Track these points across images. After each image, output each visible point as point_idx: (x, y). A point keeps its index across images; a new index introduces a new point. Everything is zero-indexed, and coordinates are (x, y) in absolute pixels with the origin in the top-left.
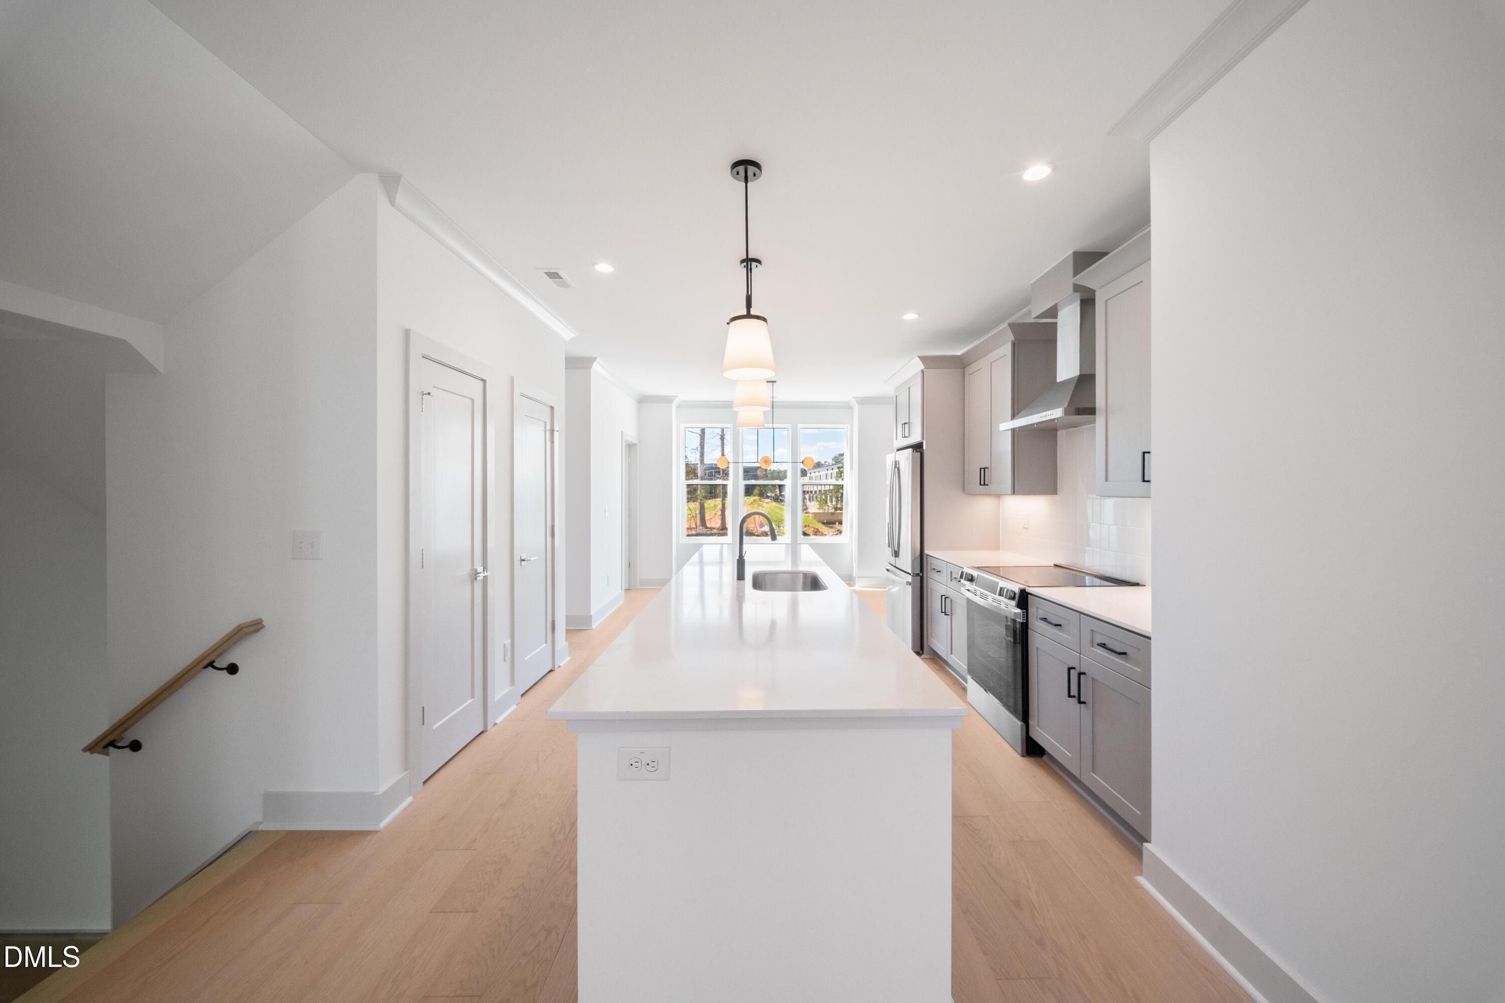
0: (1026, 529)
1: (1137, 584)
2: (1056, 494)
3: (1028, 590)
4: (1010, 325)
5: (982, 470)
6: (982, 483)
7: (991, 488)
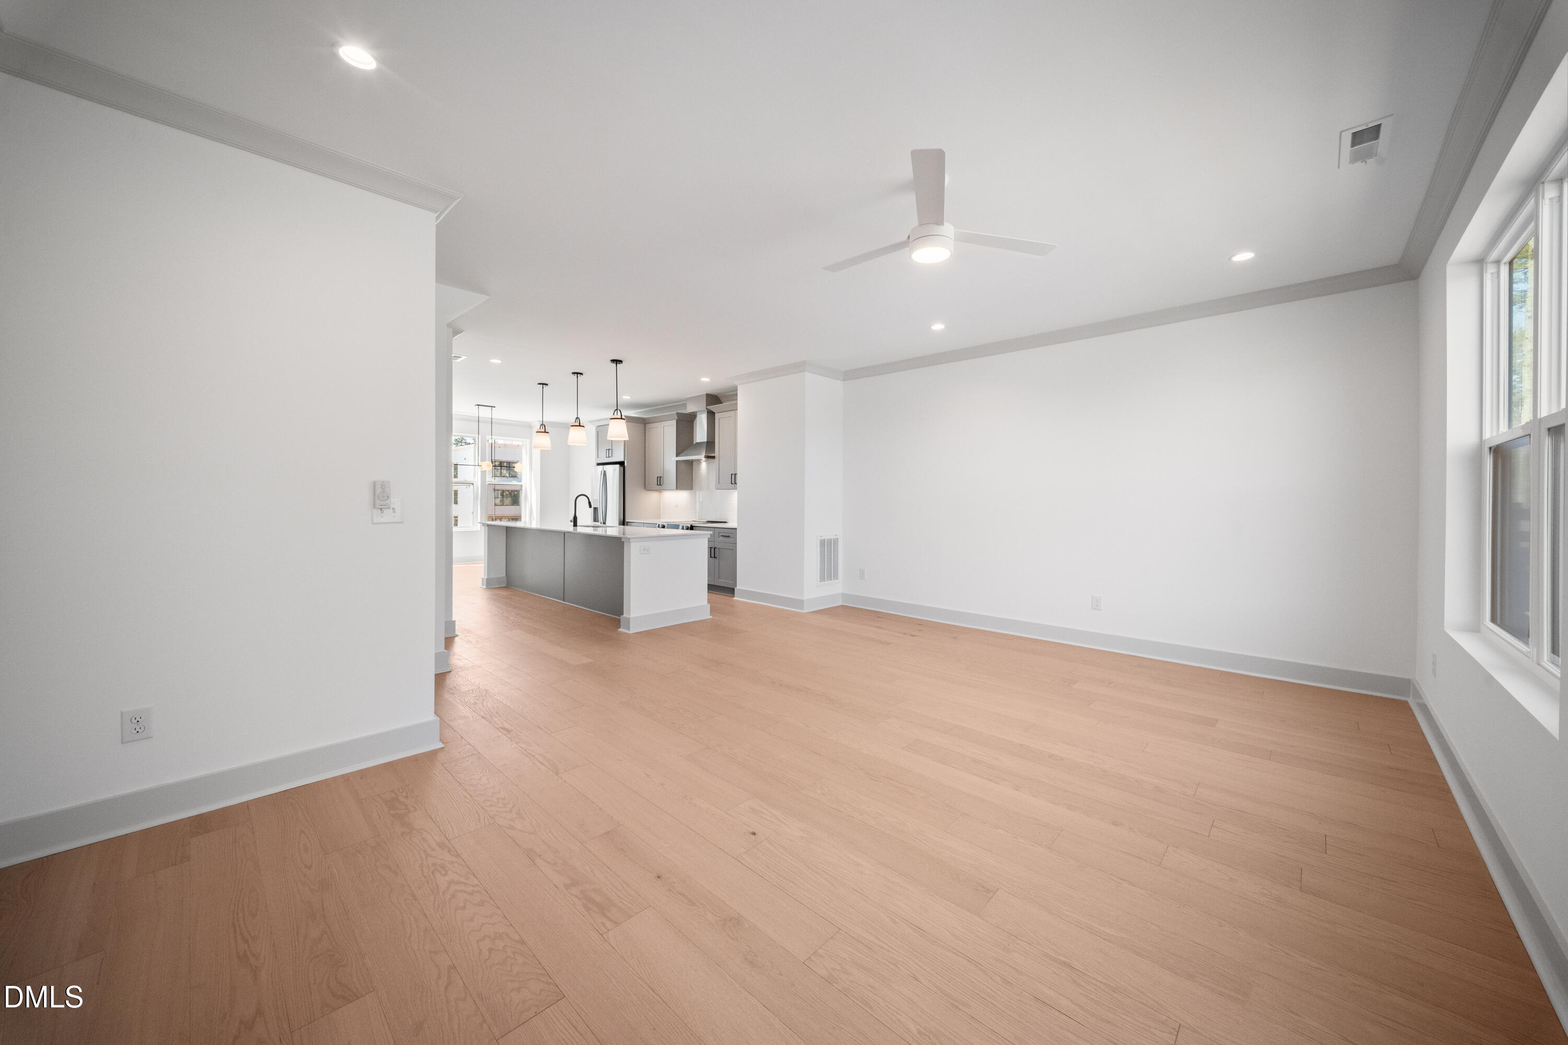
0: (677, 507)
1: (726, 522)
2: (692, 489)
3: (693, 525)
4: (677, 413)
5: (659, 478)
6: (659, 484)
7: (664, 486)
